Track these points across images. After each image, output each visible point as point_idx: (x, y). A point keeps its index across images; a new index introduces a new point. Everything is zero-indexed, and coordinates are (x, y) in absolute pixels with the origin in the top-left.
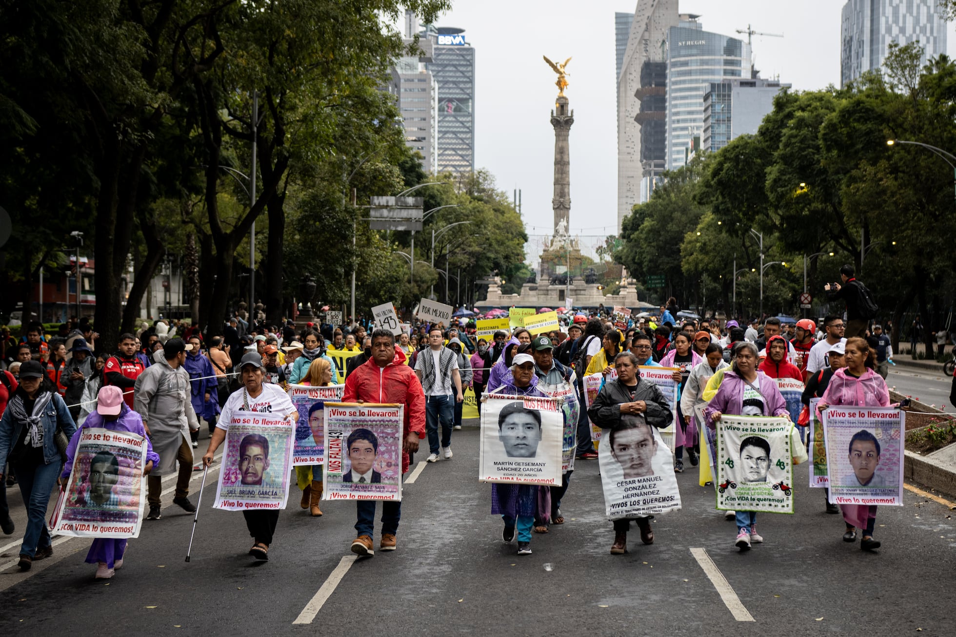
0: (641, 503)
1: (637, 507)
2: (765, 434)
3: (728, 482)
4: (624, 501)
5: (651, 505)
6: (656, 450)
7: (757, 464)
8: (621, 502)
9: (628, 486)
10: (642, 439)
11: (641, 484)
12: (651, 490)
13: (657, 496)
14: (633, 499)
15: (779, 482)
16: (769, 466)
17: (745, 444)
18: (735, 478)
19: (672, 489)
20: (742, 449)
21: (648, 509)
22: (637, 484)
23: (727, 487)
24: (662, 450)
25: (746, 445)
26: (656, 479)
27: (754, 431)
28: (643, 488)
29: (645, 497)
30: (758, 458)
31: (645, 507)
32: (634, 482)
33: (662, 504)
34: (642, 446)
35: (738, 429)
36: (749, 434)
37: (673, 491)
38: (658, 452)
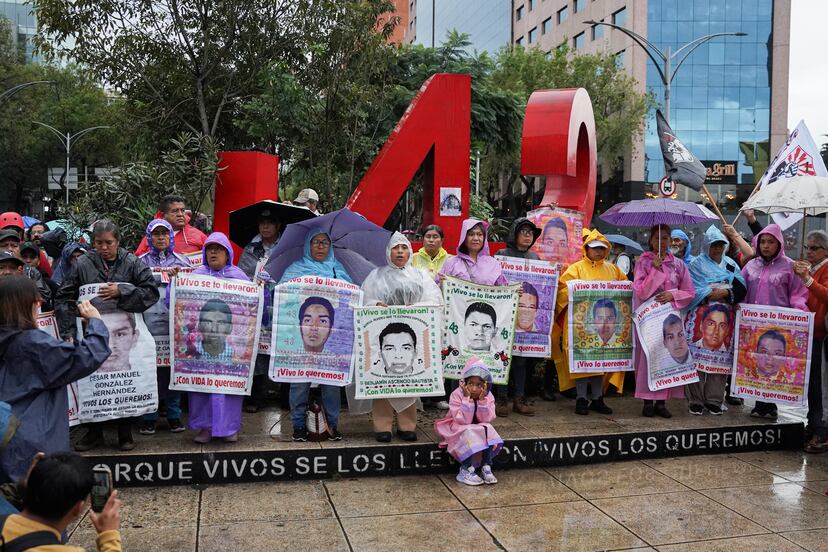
0: (113, 402)
1: (107, 406)
2: (492, 300)
3: (450, 349)
4: (93, 398)
5: (124, 405)
6: (136, 341)
7: (483, 331)
8: (91, 399)
9: (100, 382)
10: (120, 327)
11: (114, 380)
12: (126, 387)
13: (133, 394)
14: (103, 397)
15: (500, 351)
16: (494, 335)
17: (472, 309)
18: (458, 344)
19: (151, 386)
20: (467, 315)
21: (120, 409)
22: (110, 380)
23: (448, 354)
24: (143, 341)
25: (473, 311)
26: (133, 374)
27: (481, 296)
28: (117, 384)
29: (119, 395)
30: (484, 325)
31: (118, 407)
32: (106, 376)
33: (136, 404)
34: (120, 335)
35: (465, 293)
36: (476, 300)
37: (152, 389)
38: (139, 344)
